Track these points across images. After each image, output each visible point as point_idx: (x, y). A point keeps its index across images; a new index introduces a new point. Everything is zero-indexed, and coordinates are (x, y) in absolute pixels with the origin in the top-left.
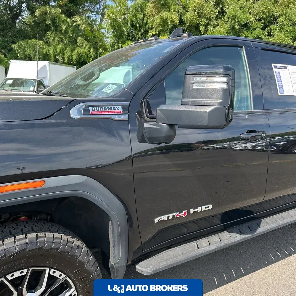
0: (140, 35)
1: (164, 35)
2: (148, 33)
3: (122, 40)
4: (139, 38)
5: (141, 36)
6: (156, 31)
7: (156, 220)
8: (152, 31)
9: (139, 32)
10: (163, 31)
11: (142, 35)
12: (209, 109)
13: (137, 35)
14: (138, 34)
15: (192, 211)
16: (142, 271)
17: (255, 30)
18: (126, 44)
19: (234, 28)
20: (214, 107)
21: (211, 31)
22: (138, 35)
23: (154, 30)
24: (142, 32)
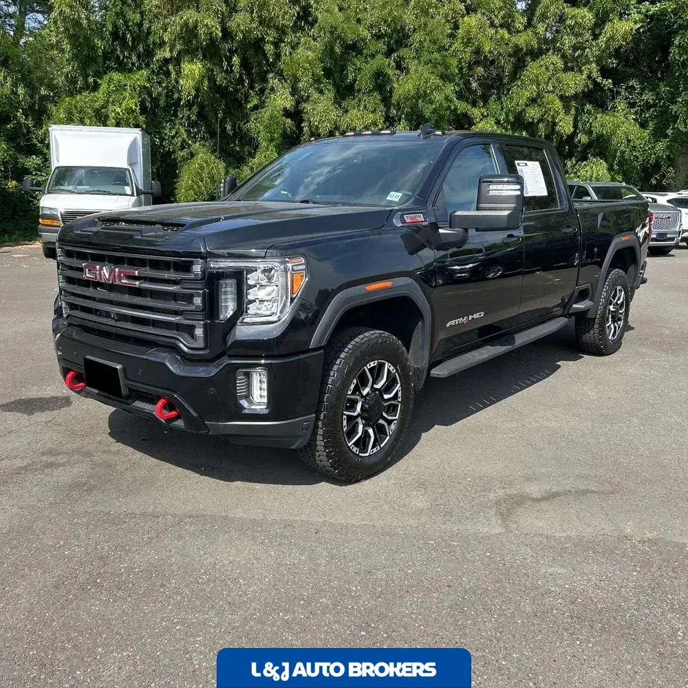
0: (134, 58)
1: (191, 61)
2: (153, 56)
3: (94, 67)
4: (133, 64)
5: (139, 60)
6: (171, 51)
7: (448, 325)
8: (163, 51)
9: (132, 51)
10: (187, 52)
11: (139, 58)
12: (506, 213)
13: (130, 57)
14: (130, 54)
15: (471, 317)
16: (438, 375)
17: (373, 56)
18: (106, 78)
19: (332, 50)
20: (510, 212)
21: (286, 55)
22: (131, 59)
23: (168, 49)
24: (140, 52)
